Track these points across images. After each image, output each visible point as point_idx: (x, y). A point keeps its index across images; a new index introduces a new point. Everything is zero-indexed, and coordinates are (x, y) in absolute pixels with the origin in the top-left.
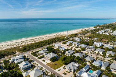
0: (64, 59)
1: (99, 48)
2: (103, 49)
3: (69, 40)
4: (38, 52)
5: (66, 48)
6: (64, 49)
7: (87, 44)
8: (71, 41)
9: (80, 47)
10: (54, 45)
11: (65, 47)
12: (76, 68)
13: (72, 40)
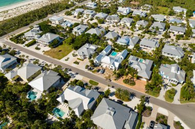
0: (73, 41)
1: (126, 16)
2: (131, 17)
3: (77, 7)
4: (23, 34)
5: (73, 23)
6: (69, 25)
7: (108, 12)
8: (80, 8)
9: (97, 18)
10: (50, 19)
11: (70, 20)
12: (92, 52)
13: (82, 7)
